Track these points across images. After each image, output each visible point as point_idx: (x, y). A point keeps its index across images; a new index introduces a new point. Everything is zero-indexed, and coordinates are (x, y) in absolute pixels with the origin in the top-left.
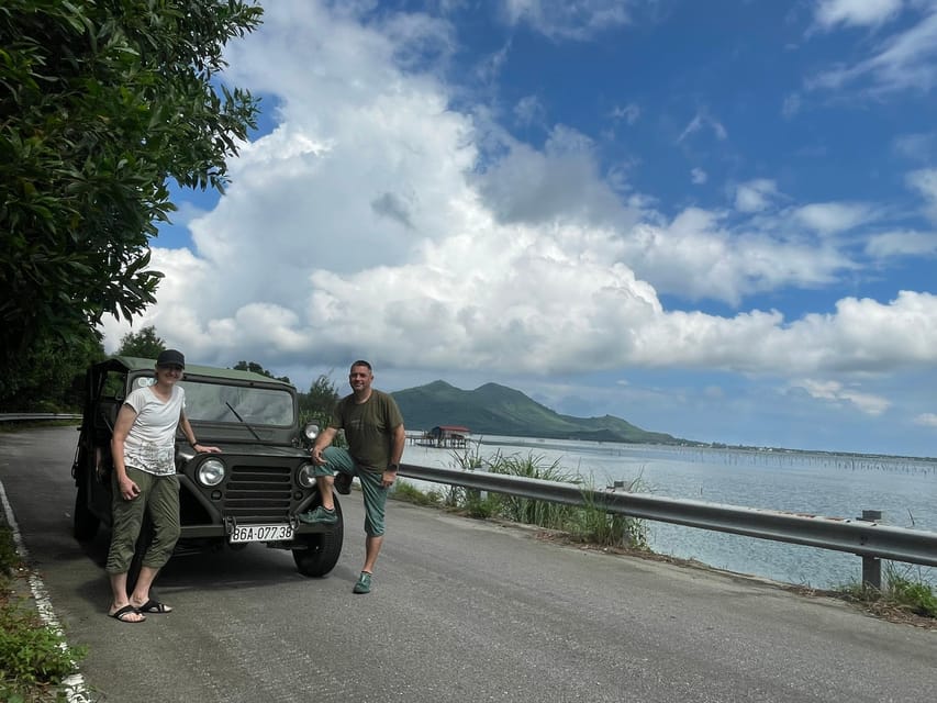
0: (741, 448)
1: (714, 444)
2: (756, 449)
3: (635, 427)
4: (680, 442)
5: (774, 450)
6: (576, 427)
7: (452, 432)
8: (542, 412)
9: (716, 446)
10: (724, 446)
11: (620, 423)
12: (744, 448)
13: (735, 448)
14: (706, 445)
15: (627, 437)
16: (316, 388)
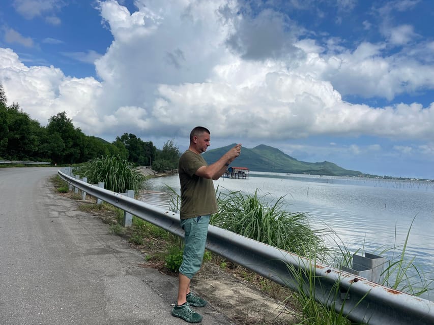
0: (401, 179)
1: (385, 176)
2: (409, 179)
3: (341, 168)
4: (366, 175)
5: (420, 180)
6: (308, 167)
7: (238, 170)
8: (289, 159)
9: (386, 178)
10: (390, 178)
11: (332, 165)
12: (402, 179)
13: (397, 178)
14: (380, 177)
15: (335, 173)
16: (166, 148)
